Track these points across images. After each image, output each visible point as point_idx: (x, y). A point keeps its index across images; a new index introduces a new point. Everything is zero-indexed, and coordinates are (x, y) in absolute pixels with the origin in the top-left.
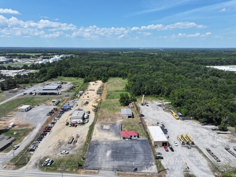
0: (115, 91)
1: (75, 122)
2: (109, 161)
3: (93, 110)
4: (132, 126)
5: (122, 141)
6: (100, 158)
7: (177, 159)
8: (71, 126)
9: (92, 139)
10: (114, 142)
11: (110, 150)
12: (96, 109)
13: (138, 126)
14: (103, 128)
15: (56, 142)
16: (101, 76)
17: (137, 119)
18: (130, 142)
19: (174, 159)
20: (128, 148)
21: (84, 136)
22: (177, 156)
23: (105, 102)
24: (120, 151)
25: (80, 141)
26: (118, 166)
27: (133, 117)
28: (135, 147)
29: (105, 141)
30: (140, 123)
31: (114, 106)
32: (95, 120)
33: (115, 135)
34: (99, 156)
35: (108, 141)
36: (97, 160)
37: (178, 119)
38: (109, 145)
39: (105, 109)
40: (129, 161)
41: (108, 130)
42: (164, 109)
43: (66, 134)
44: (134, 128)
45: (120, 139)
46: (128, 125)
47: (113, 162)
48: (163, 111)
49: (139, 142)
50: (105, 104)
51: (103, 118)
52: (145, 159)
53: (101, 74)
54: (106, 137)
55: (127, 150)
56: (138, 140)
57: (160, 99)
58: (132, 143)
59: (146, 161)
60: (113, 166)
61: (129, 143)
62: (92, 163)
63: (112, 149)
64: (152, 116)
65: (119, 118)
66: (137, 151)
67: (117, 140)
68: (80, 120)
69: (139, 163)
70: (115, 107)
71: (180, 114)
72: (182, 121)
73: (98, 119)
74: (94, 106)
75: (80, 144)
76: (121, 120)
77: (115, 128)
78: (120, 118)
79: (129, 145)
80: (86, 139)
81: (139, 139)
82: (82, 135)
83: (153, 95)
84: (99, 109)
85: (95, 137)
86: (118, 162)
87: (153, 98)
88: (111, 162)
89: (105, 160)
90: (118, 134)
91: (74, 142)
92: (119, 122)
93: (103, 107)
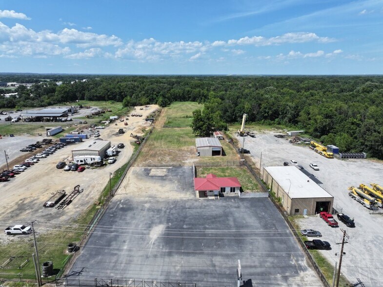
0: (184, 117)
1: (81, 161)
2: (155, 256)
3: (131, 143)
4: (223, 170)
5: (196, 200)
6: (125, 248)
7: (375, 249)
8: (69, 170)
9: (116, 198)
10: (175, 203)
11: (161, 223)
12: (139, 142)
13: (238, 169)
14: (148, 174)
15: (12, 204)
16: (157, 96)
17: (233, 156)
18: (221, 203)
19: (368, 251)
20: (213, 219)
21: (95, 189)
22: (372, 241)
23: (160, 132)
24: (193, 225)
25: (80, 202)
26: (184, 272)
27: (224, 154)
28: (237, 215)
29: (150, 202)
30: (243, 164)
31: (180, 137)
32: (131, 158)
33: (180, 187)
34: (124, 242)
35: (158, 202)
36: (115, 252)
37: (330, 157)
38: (161, 210)
39: (159, 141)
40: (222, 255)
41: (163, 178)
42: (291, 142)
43: (48, 185)
44: (227, 174)
45: (192, 197)
46: (213, 168)
47: (167, 259)
48: (291, 145)
49: (246, 204)
50: (161, 134)
51: (154, 156)
52: (273, 249)
53: (157, 93)
54: (154, 192)
55: (213, 222)
56: (242, 200)
57: (278, 128)
58: (225, 206)
59: (277, 257)
60: (168, 273)
61: (217, 207)
62: (98, 263)
63: (168, 221)
64: (267, 153)
65: (191, 156)
66: (242, 227)
67: (185, 199)
68: (93, 157)
69: (256, 261)
70: (181, 139)
71: (334, 147)
72: (343, 162)
73: (140, 156)
74: (136, 137)
75: (78, 210)
76: (197, 160)
77: (180, 174)
78: (193, 155)
79: (219, 211)
80: (97, 197)
81: (243, 197)
82: (90, 189)
83: (263, 121)
84: (146, 142)
85: (124, 192)
86: (185, 258)
87: (263, 126)
88: (159, 260)
89: (141, 253)
90: (187, 186)
91: (62, 204)
92: (189, 163)
93: (156, 139)
